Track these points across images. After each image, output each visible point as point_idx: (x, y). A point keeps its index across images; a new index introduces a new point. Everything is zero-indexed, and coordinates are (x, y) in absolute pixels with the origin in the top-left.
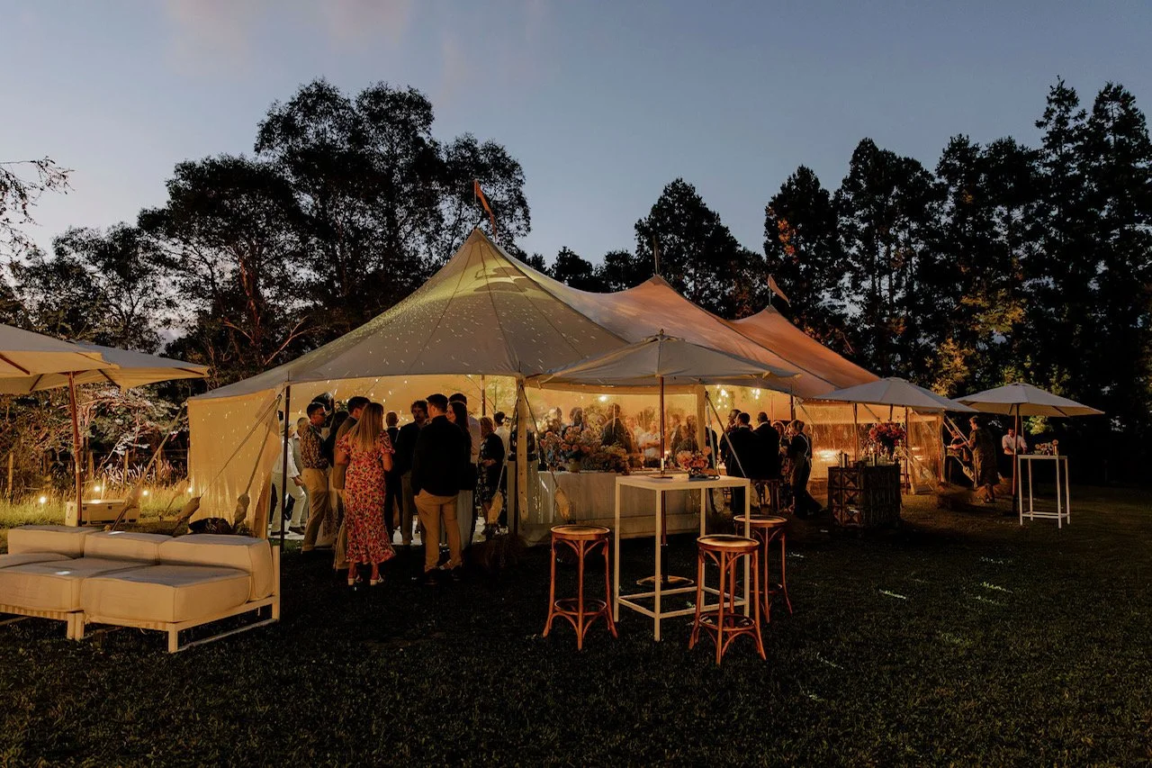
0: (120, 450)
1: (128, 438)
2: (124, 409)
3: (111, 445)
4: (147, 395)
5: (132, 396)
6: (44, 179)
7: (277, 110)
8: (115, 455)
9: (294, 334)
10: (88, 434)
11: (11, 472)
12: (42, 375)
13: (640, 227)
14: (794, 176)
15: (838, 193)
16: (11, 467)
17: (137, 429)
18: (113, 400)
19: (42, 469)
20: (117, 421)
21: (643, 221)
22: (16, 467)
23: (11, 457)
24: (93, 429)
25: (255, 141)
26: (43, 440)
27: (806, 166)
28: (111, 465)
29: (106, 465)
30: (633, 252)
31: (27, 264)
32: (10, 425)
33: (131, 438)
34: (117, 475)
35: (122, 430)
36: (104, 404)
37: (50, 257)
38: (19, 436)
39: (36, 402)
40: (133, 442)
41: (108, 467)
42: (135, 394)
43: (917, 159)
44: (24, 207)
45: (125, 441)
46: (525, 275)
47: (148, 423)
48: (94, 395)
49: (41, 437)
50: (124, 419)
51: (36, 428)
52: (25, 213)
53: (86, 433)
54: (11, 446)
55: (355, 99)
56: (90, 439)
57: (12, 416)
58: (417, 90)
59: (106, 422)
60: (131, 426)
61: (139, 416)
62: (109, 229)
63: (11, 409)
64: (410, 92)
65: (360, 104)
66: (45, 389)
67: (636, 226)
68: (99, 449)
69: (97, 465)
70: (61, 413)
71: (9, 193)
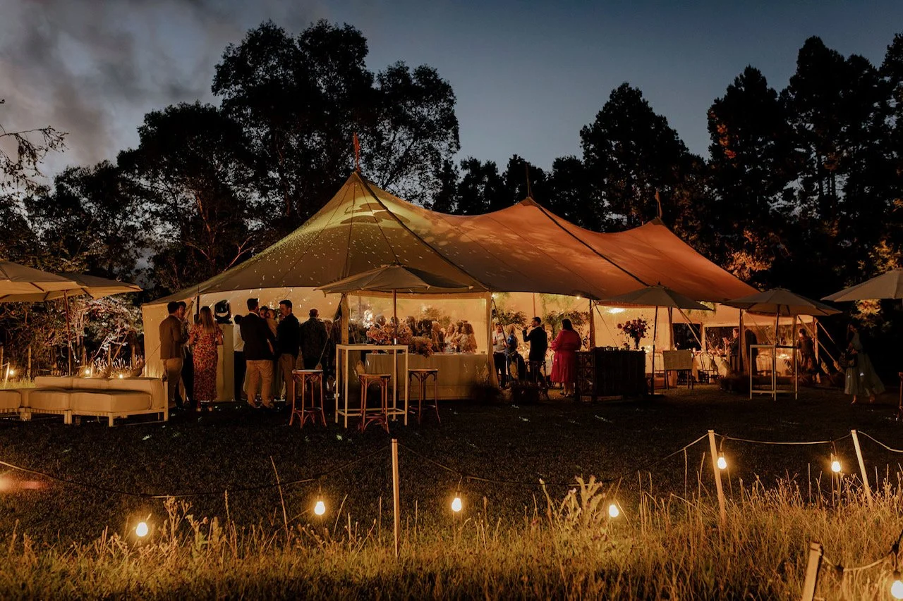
0: (105, 346)
1: (112, 337)
2: (108, 315)
3: (99, 342)
4: (125, 303)
5: (113, 304)
6: (48, 142)
7: (231, 52)
8: (103, 351)
9: (242, 251)
10: (82, 334)
11: (30, 360)
12: (49, 292)
13: (585, 134)
14: (741, 76)
15: (784, 93)
16: (30, 356)
17: (119, 330)
18: (99, 307)
19: (50, 360)
20: (104, 324)
21: (589, 127)
22: (32, 357)
23: (30, 349)
24: (86, 330)
25: (212, 83)
26: (50, 338)
27: (753, 66)
28: (99, 358)
29: (95, 359)
30: (580, 156)
31: (36, 198)
32: (28, 327)
33: (114, 337)
34: (104, 366)
35: (106, 331)
36: (93, 311)
37: (53, 192)
38: (34, 335)
39: (45, 309)
40: (115, 341)
41: (97, 360)
42: (116, 302)
43: (865, 56)
44: (35, 164)
45: (110, 339)
46: (385, 208)
47: (126, 326)
48: (87, 304)
49: (49, 336)
50: (108, 323)
51: (46, 328)
52: (36, 169)
53: (81, 333)
54: (29, 343)
55: (297, 39)
56: (85, 338)
57: (29, 320)
58: (353, 27)
59: (95, 325)
60: (114, 327)
61: (119, 320)
62: (96, 168)
63: (29, 314)
64: (346, 29)
65: (301, 43)
66: (51, 299)
67: (582, 133)
68: (91, 346)
69: (89, 356)
70: (61, 318)
71: (25, 155)
